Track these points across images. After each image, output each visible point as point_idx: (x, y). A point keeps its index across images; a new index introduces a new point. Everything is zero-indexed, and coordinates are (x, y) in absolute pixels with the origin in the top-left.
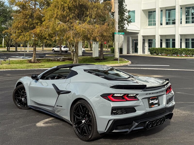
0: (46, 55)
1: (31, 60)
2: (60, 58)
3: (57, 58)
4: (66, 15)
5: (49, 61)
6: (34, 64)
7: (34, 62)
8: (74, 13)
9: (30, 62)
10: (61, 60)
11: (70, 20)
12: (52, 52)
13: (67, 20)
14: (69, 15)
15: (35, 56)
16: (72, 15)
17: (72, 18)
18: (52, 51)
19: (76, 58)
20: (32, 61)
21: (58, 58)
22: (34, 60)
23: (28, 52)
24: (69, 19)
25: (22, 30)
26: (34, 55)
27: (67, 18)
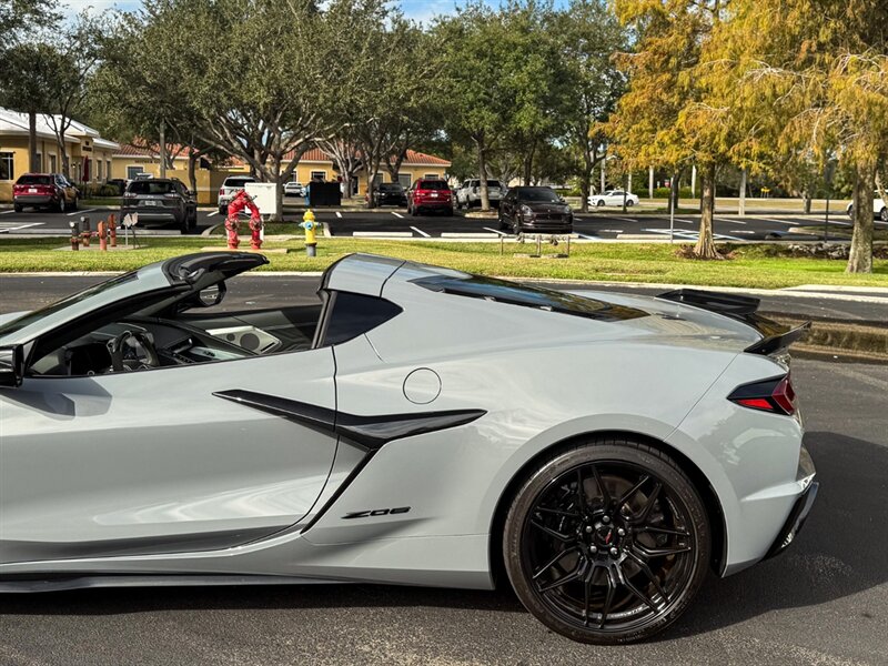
0: (791, 230)
1: (693, 246)
2: (834, 242)
3: (821, 245)
4: (798, 29)
5: (775, 254)
6: (703, 265)
7: (703, 257)
8: (840, 15)
9: (689, 254)
10: (834, 254)
11: (818, 56)
12: (847, 217)
13: (803, 55)
14: (814, 32)
15: (707, 232)
16: (832, 25)
17: (835, 42)
18: (848, 213)
19: (860, 248)
20: (697, 250)
21: (827, 245)
22: (705, 246)
23: (741, 216)
24: (814, 48)
25: (653, 123)
26: (706, 226)
27: (804, 47)
